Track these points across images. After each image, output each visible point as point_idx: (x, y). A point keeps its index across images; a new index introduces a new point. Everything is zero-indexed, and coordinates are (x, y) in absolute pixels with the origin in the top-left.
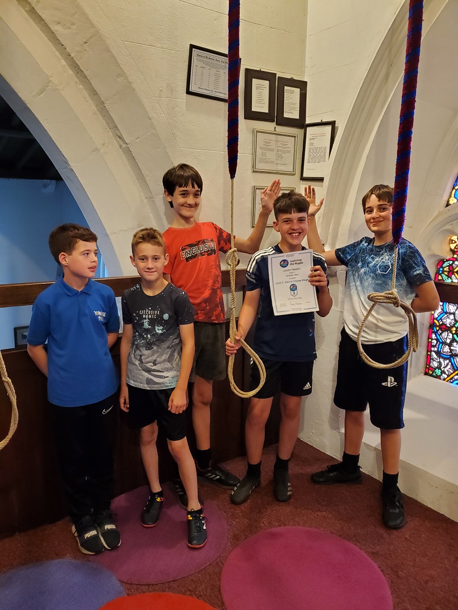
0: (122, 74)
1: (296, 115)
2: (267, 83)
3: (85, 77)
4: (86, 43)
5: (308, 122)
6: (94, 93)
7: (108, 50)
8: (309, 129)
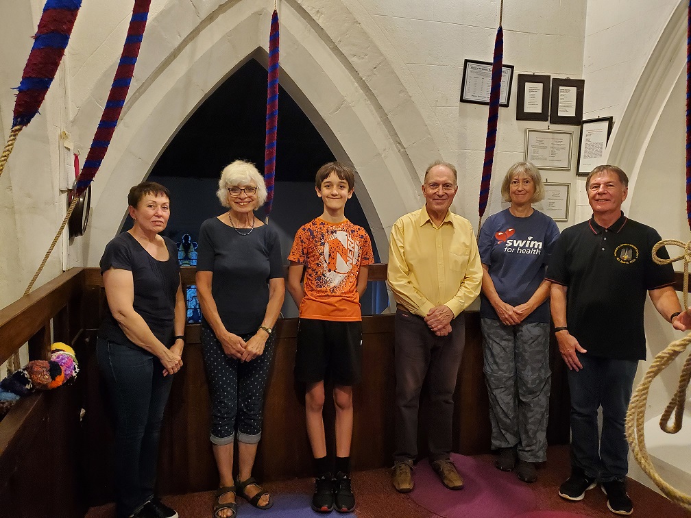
0: (403, 90)
1: (572, 113)
2: (540, 85)
3: (373, 95)
4: (375, 68)
5: (584, 119)
6: (379, 107)
7: (393, 72)
8: (585, 126)
